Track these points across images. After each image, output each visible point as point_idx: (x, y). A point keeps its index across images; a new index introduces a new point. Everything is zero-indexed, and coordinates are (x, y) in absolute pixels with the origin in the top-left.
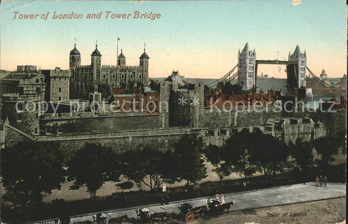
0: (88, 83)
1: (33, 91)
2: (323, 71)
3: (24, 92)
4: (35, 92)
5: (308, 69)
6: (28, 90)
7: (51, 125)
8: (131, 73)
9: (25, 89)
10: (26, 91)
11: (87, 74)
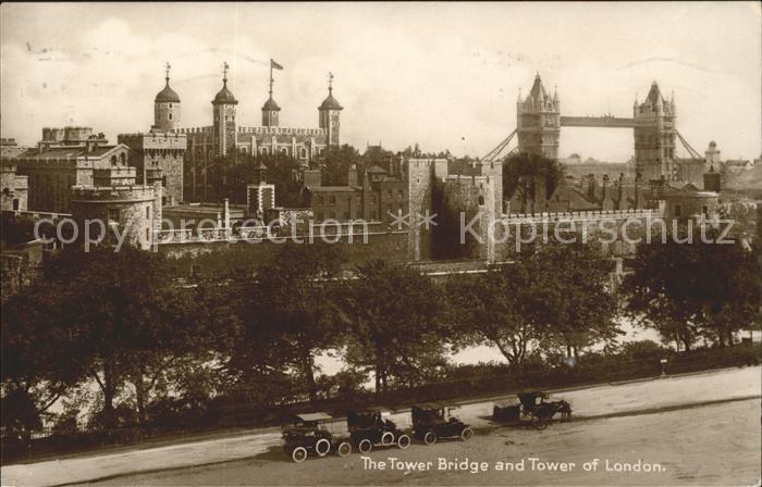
0: (204, 171)
1: (129, 178)
2: (713, 145)
3: (113, 181)
4: (134, 181)
5: (680, 136)
6: (120, 176)
7: (177, 257)
8: (302, 144)
9: (114, 175)
10: (115, 178)
11: (202, 148)
